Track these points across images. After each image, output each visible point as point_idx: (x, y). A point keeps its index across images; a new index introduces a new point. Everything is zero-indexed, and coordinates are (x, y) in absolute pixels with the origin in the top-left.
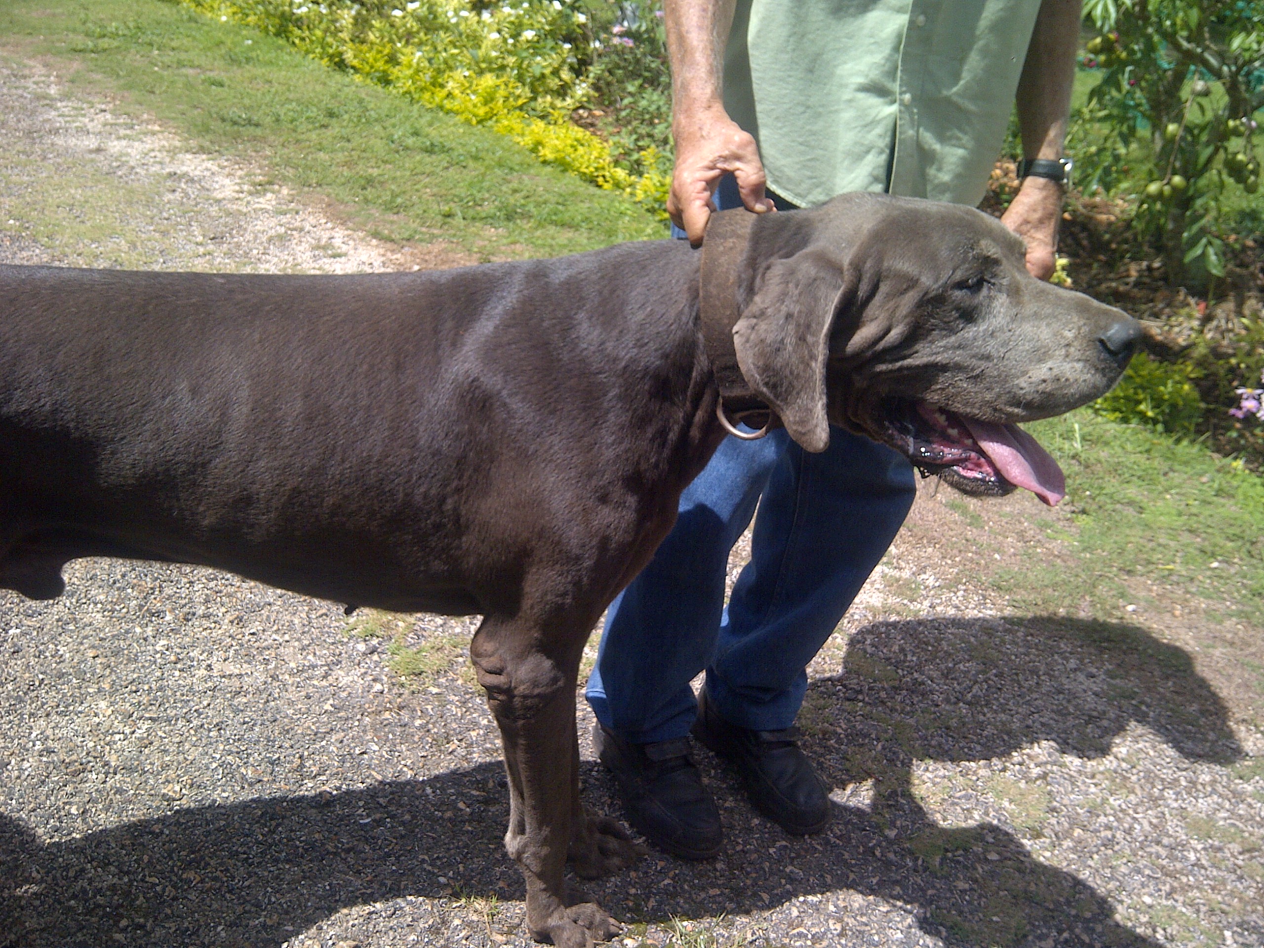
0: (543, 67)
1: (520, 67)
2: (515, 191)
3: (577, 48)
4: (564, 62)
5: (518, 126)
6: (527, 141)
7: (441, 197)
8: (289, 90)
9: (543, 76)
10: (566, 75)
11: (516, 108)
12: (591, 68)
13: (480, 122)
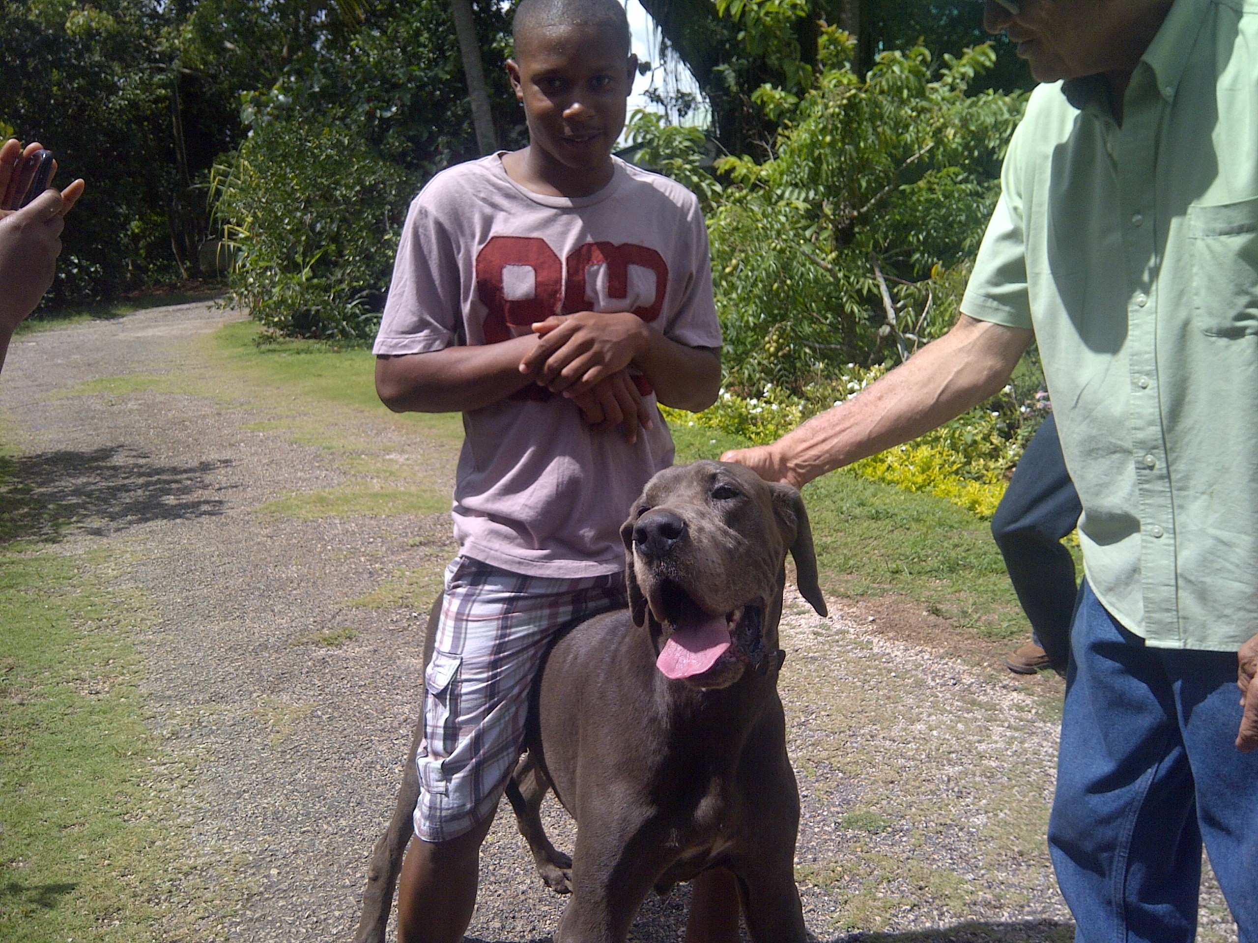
0: (974, 435)
1: (952, 437)
2: (956, 546)
3: (1005, 414)
4: (992, 428)
5: (954, 490)
6: (965, 501)
7: (887, 557)
9: (975, 442)
10: (996, 440)
11: (950, 473)
12: (1019, 431)
13: (919, 488)
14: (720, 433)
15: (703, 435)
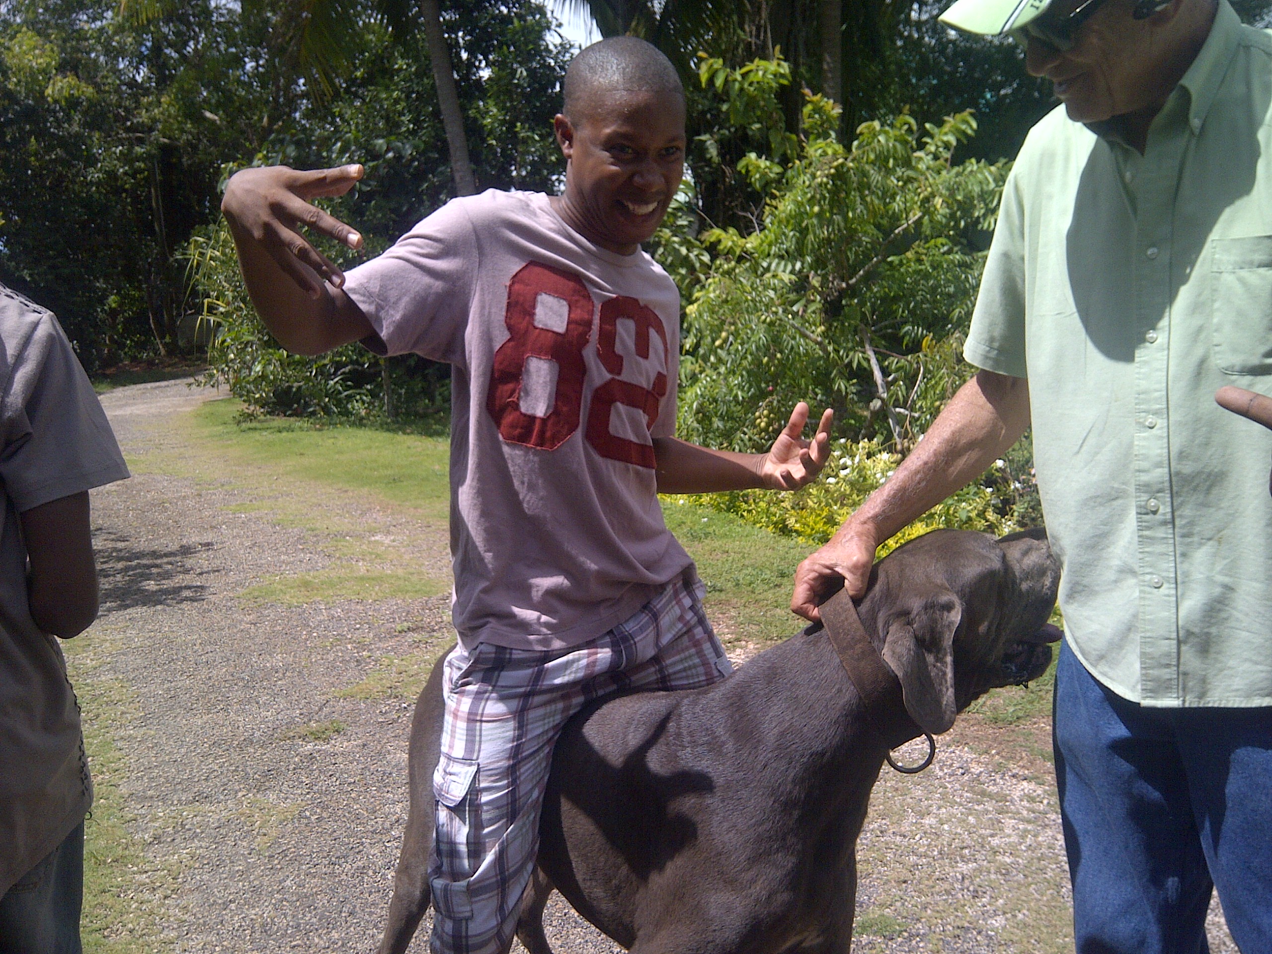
0: (969, 511)
1: (947, 513)
3: (998, 490)
4: (988, 504)
8: (744, 558)
9: (970, 519)
10: (991, 516)
12: (1014, 507)
14: (711, 511)
15: (695, 514)
